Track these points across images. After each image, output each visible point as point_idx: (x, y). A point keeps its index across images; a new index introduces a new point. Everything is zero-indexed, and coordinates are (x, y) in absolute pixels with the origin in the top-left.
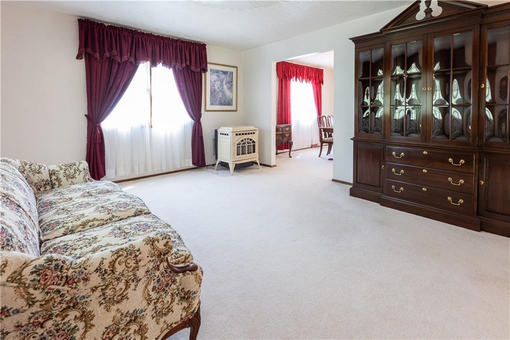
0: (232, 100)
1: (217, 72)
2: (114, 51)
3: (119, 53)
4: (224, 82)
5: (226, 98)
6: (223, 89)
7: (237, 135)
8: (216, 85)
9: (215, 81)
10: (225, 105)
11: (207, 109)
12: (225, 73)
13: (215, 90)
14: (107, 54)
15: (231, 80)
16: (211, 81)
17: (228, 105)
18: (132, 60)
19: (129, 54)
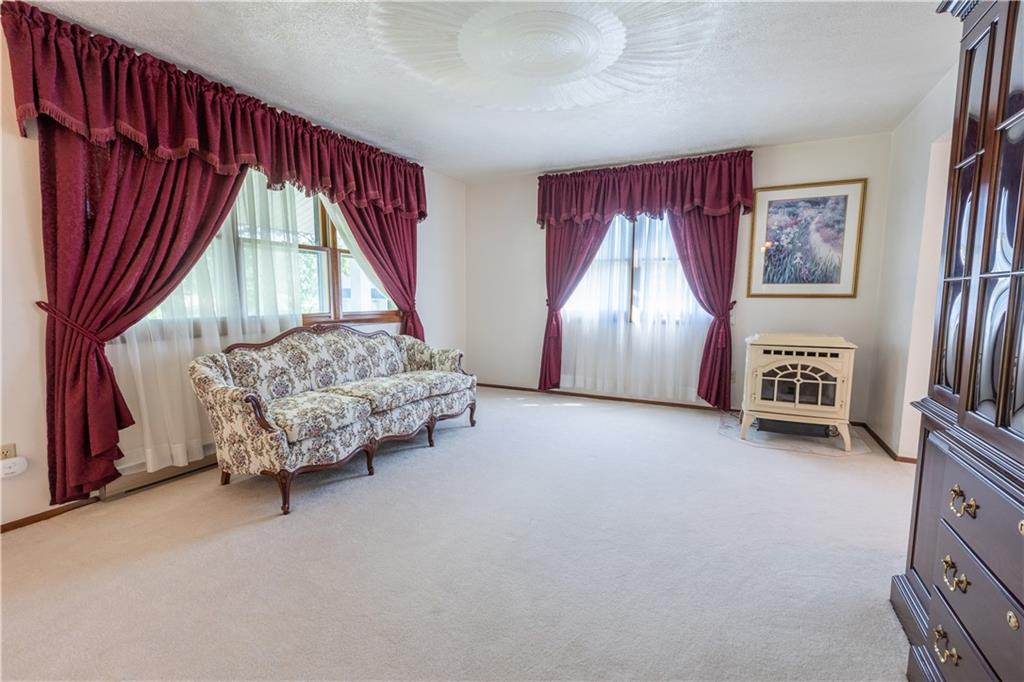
0: (838, 269)
1: (791, 204)
2: (574, 210)
3: (579, 210)
4: (813, 227)
5: (817, 265)
6: (806, 242)
7: (767, 352)
8: (783, 237)
9: (781, 228)
10: (812, 282)
11: (753, 292)
12: (814, 203)
13: (779, 250)
14: (564, 216)
15: (839, 218)
16: (768, 229)
17: (825, 282)
18: (598, 216)
19: (593, 210)
